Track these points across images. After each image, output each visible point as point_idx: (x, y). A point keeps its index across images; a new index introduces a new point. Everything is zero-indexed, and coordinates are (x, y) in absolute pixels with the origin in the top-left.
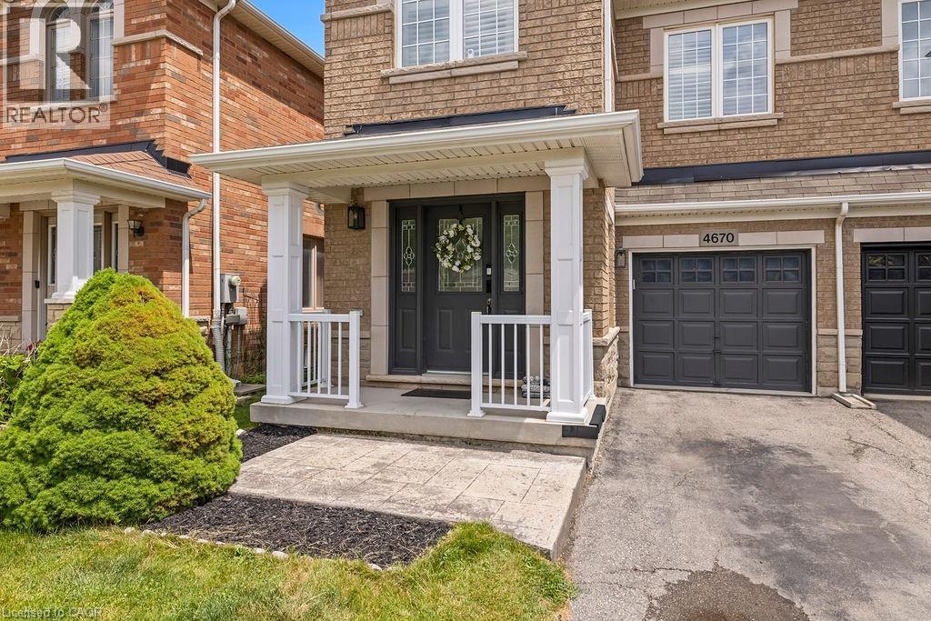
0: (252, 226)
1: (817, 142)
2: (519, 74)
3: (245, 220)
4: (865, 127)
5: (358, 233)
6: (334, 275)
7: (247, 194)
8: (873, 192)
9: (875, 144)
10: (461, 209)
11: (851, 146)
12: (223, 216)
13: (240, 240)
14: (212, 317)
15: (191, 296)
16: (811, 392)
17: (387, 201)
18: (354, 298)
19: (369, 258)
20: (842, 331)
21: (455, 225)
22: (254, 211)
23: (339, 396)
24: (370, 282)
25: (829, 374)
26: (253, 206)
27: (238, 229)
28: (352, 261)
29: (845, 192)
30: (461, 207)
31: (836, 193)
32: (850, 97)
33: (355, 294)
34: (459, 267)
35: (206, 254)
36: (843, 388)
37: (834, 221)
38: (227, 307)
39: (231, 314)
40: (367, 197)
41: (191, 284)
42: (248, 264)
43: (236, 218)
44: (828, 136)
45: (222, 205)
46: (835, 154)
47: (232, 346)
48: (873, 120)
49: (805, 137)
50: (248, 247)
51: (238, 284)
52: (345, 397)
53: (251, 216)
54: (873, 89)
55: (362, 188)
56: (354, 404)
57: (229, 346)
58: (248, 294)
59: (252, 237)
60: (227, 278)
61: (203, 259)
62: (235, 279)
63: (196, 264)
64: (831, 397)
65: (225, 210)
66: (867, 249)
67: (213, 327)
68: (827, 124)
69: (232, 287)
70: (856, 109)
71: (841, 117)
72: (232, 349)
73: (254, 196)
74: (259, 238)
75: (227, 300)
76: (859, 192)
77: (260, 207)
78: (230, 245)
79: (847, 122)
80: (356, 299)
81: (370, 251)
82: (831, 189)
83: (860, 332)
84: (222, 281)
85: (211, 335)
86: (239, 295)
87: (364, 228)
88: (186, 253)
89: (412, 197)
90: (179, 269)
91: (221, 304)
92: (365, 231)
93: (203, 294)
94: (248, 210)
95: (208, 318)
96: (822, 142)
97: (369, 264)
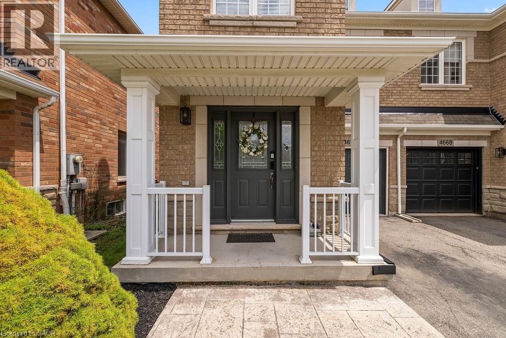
0: (89, 123)
1: (390, 99)
2: (297, 30)
3: (85, 117)
4: (408, 94)
5: (185, 127)
6: (167, 157)
7: (86, 100)
8: (415, 123)
9: (412, 103)
10: (254, 114)
11: (403, 103)
12: (67, 113)
13: (81, 132)
14: (60, 186)
15: (41, 170)
16: (385, 214)
17: (207, 106)
18: (182, 173)
19: (194, 145)
20: (400, 186)
21: (251, 126)
22: (91, 113)
23: (194, 254)
24: (194, 161)
25: (394, 206)
26: (89, 108)
27: (79, 123)
28: (180, 146)
29: (404, 123)
30: (253, 114)
31: (401, 123)
32: (403, 81)
33: (184, 170)
34: (255, 153)
35: (54, 139)
36: (400, 212)
37: (397, 136)
38: (71, 178)
39: (74, 183)
40: (192, 103)
41: (41, 161)
42: (86, 148)
43: (78, 115)
44: (394, 97)
45: (67, 105)
46: (397, 105)
47: (75, 206)
48: (411, 92)
49: (386, 97)
50: (87, 136)
51: (80, 162)
52: (198, 254)
53: (89, 116)
54: (411, 78)
55: (188, 96)
56: (207, 260)
57: (73, 205)
58: (87, 168)
59: (89, 130)
60: (72, 157)
61: (53, 143)
62: (78, 158)
63: (46, 147)
64: (394, 216)
65: (70, 109)
66: (409, 149)
67: (60, 193)
68: (394, 92)
69: (76, 163)
70: (405, 86)
71: (400, 89)
72: (75, 207)
73: (91, 102)
74: (95, 131)
75: (72, 172)
76: (410, 123)
77: (94, 110)
78: (73, 134)
79: (401, 91)
80: (184, 173)
81: (194, 140)
82: (398, 121)
83: (406, 187)
84: (68, 159)
85: (59, 197)
86: (80, 169)
87: (189, 124)
88: (36, 137)
89: (225, 104)
90: (31, 149)
91: (67, 175)
92: (190, 126)
93: (51, 168)
94: (86, 111)
95: (56, 186)
96: (392, 100)
97: (193, 149)
